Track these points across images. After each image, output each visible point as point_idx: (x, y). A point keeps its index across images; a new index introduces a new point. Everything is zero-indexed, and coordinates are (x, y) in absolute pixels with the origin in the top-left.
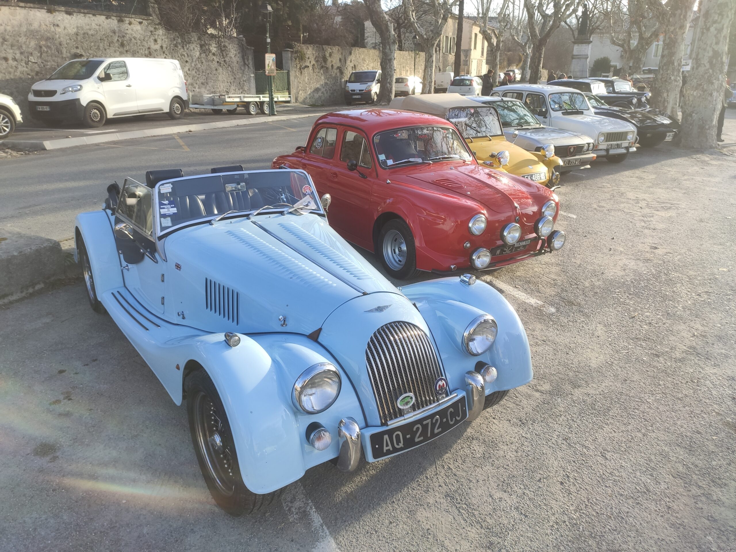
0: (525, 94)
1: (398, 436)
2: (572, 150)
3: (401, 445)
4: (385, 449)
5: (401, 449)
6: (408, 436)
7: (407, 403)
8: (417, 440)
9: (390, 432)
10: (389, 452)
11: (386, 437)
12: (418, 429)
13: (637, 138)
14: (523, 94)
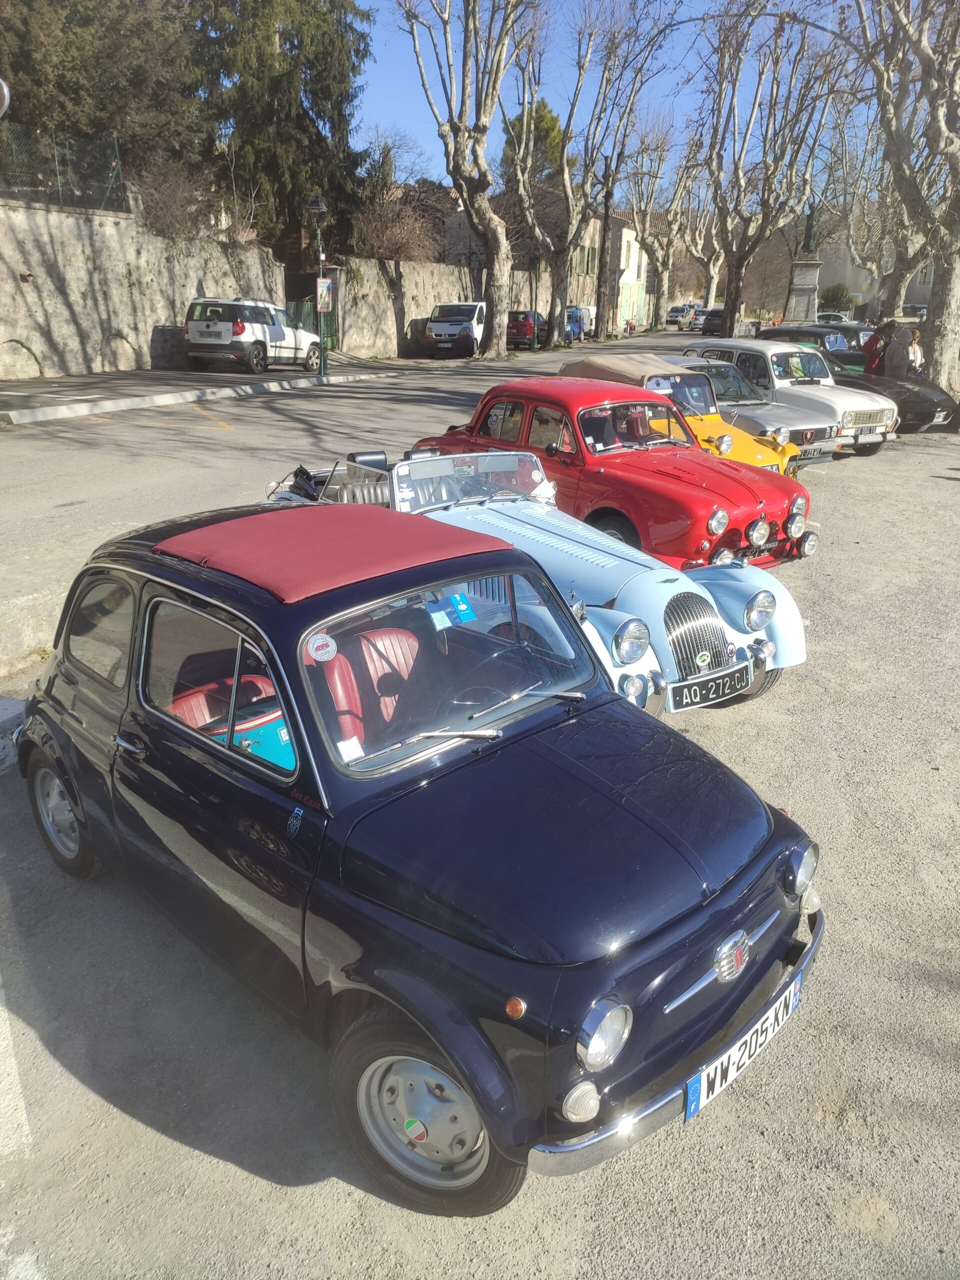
0: (736, 354)
1: (695, 690)
2: (809, 436)
3: (698, 699)
4: (685, 701)
5: (698, 703)
6: (704, 692)
7: (704, 661)
8: (711, 696)
9: (689, 687)
10: (687, 705)
11: (686, 690)
12: (712, 686)
13: (897, 421)
14: (732, 353)
